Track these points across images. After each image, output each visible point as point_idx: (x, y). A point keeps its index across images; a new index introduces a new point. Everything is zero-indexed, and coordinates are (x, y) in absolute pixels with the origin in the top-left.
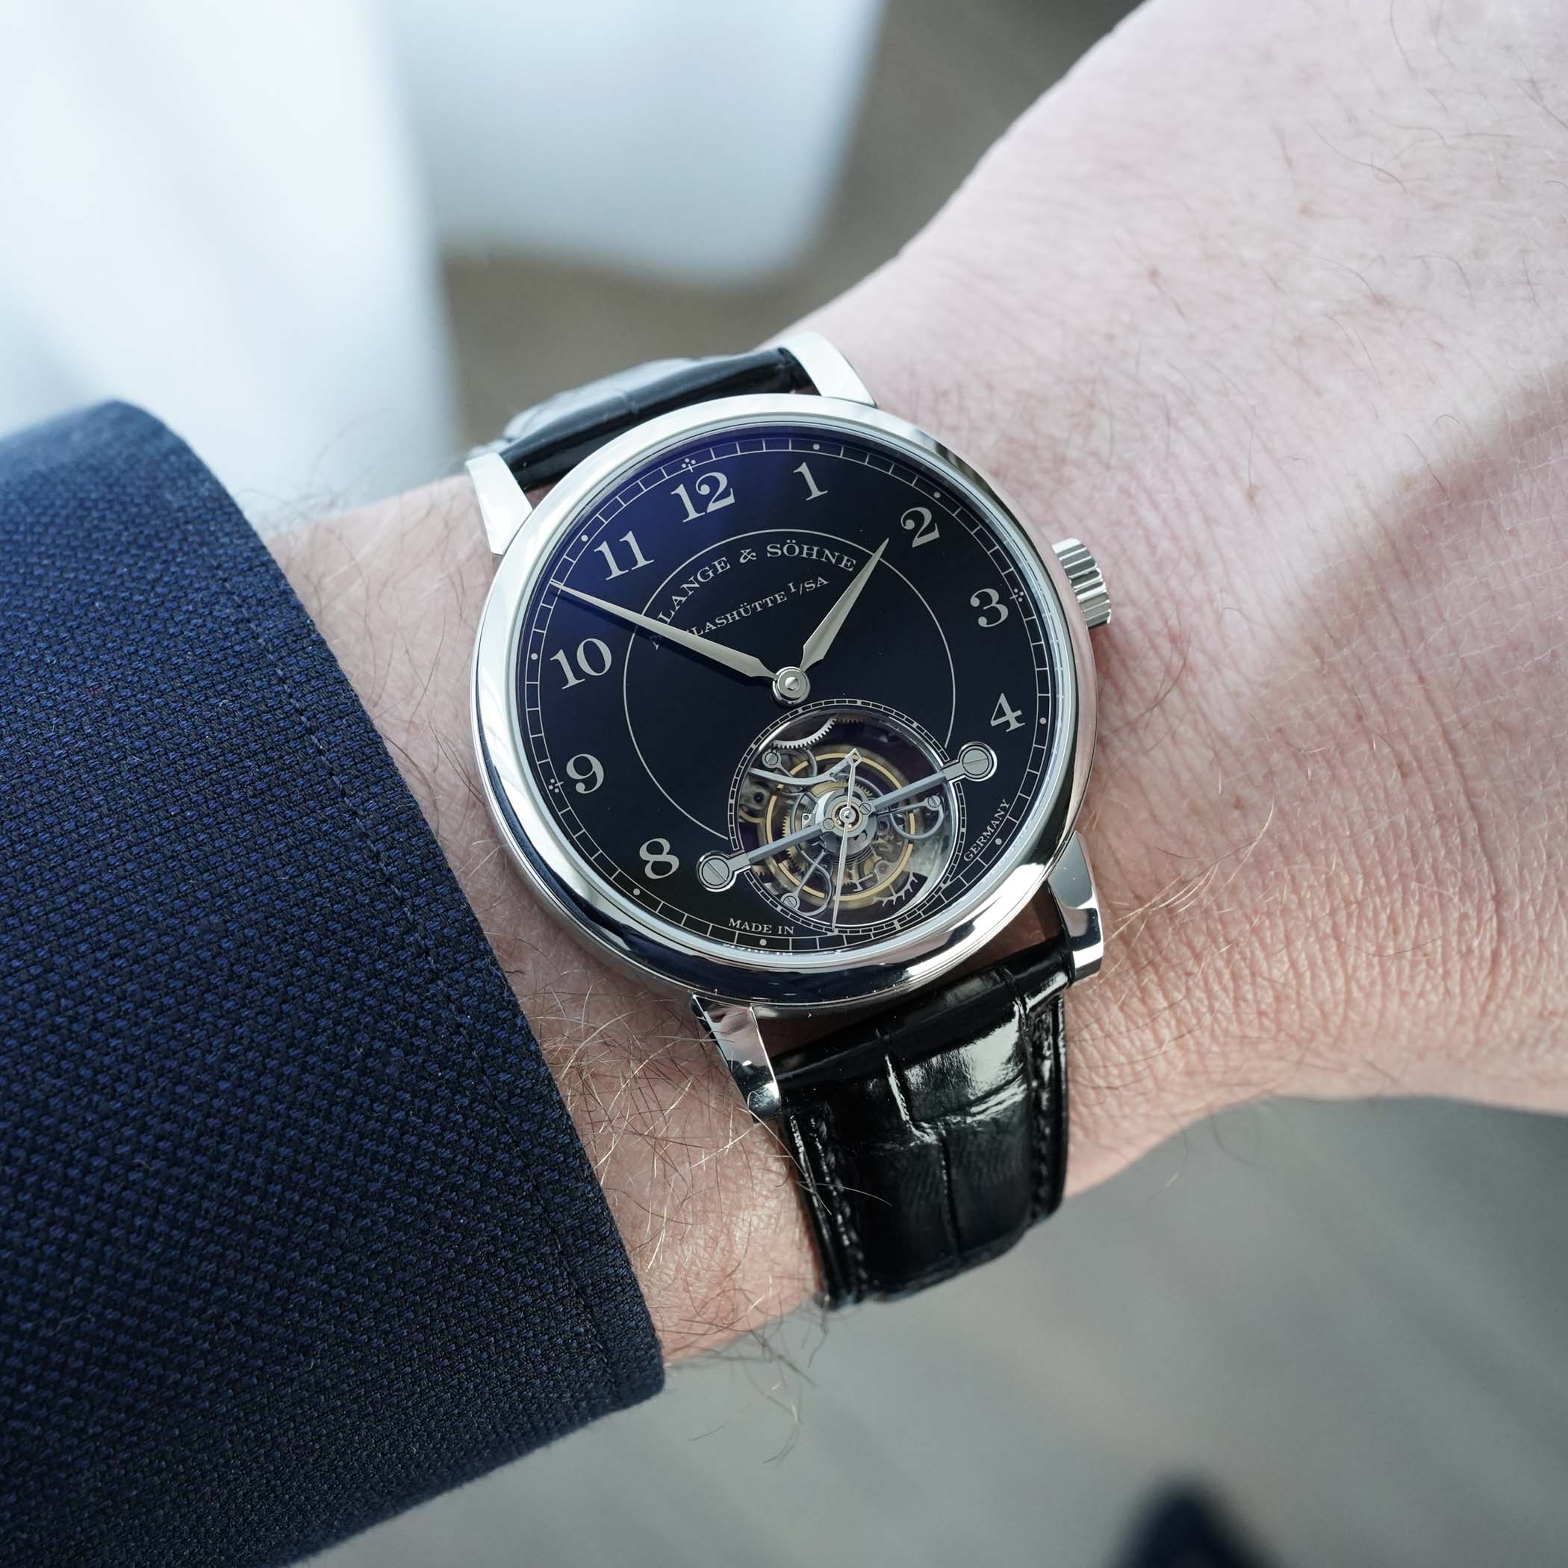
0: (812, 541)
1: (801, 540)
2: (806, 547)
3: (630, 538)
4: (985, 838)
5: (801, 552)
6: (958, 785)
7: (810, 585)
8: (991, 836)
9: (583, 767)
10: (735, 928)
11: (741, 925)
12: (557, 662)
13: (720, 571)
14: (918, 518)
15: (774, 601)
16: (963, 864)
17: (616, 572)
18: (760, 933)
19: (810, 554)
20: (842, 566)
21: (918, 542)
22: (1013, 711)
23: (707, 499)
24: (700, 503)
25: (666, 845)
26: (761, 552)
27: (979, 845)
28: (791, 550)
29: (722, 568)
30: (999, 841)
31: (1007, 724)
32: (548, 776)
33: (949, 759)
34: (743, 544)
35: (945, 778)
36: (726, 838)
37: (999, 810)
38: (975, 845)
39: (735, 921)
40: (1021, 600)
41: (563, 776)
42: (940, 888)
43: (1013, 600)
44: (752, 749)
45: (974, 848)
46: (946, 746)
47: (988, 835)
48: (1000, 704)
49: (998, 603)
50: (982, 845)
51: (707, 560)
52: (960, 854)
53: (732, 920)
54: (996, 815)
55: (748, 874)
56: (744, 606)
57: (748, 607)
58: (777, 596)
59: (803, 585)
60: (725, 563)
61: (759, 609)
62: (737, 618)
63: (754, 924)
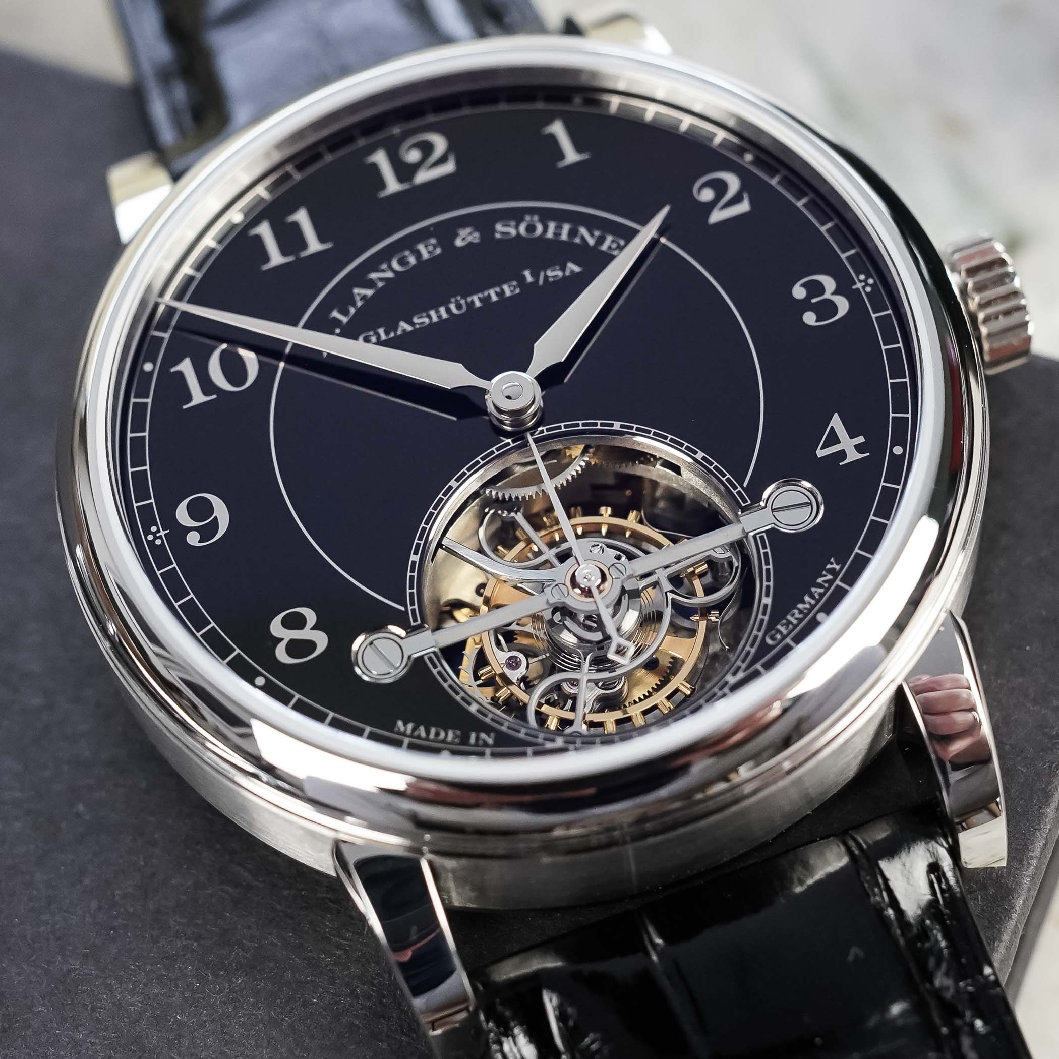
0: (560, 217)
1: (546, 216)
2: (552, 224)
3: (301, 217)
4: (801, 612)
5: (546, 229)
6: (762, 538)
7: (554, 273)
8: (810, 610)
9: (200, 510)
10: (404, 734)
11: (414, 730)
12: (180, 374)
13: (426, 256)
14: (720, 187)
15: (501, 294)
16: (763, 648)
17: (276, 258)
18: (444, 741)
19: (557, 234)
20: (602, 246)
21: (717, 216)
22: (852, 436)
23: (415, 168)
24: (404, 171)
25: (311, 616)
26: (487, 232)
27: (789, 622)
28: (531, 228)
29: (429, 252)
30: (822, 616)
31: (842, 454)
32: (147, 521)
33: (749, 502)
34: (463, 222)
35: (743, 530)
36: (403, 609)
37: (824, 573)
38: (784, 621)
39: (405, 724)
40: (868, 289)
41: (170, 521)
42: (727, 683)
43: (858, 289)
44: (451, 487)
45: (782, 626)
46: (745, 485)
47: (805, 608)
48: (832, 427)
49: (833, 294)
50: (795, 622)
51: (409, 243)
52: (760, 634)
53: (400, 723)
54: (820, 580)
55: (430, 659)
56: (457, 301)
57: (463, 301)
58: (505, 287)
59: (545, 273)
60: (434, 246)
61: (478, 304)
62: (445, 316)
63: (433, 730)
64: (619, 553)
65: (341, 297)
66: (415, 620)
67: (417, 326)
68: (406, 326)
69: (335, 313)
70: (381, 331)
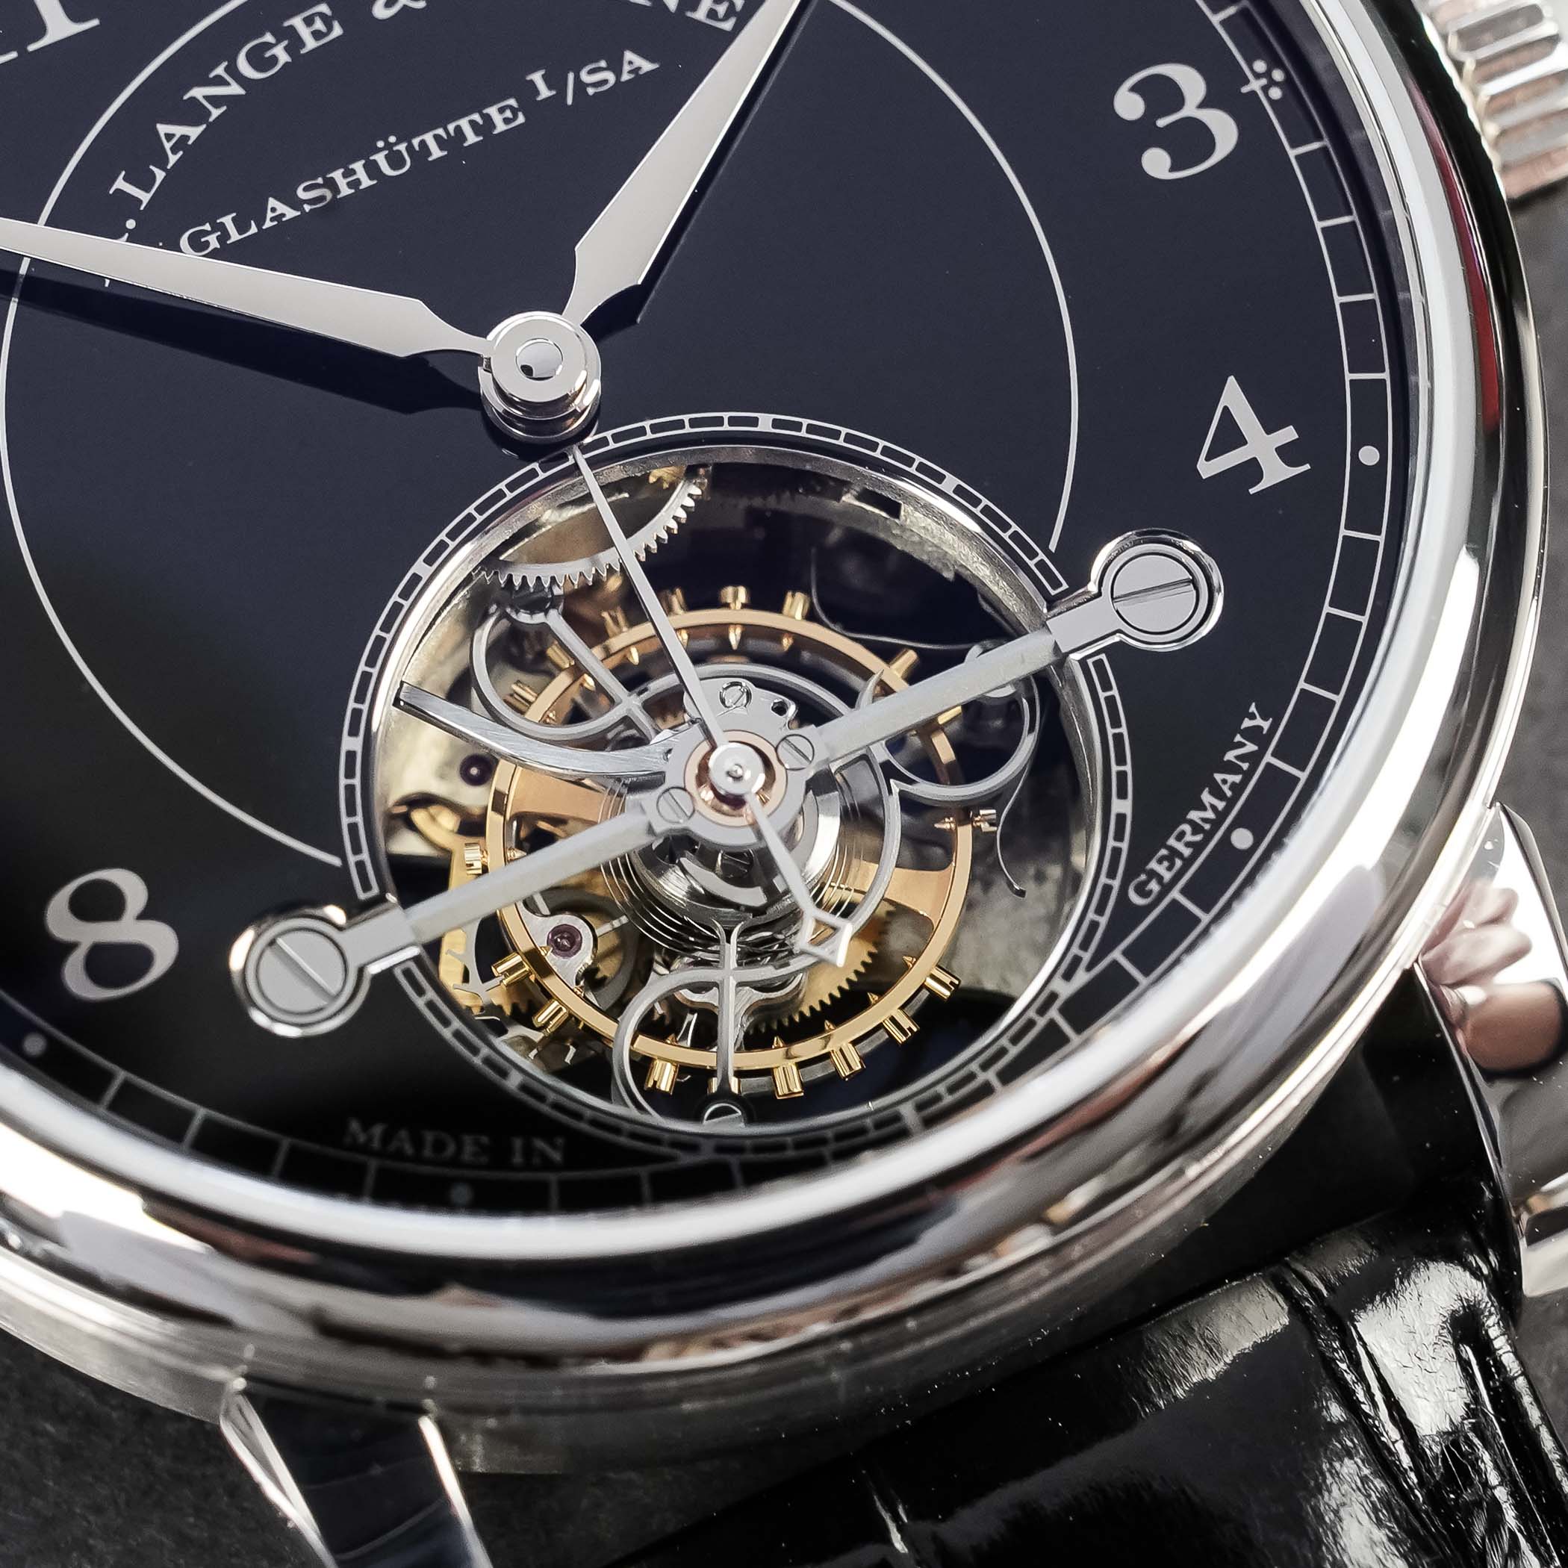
4: (1196, 829)
6: (1099, 665)
7: (597, 77)
8: (1216, 824)
10: (365, 1149)
11: (386, 1138)
13: (311, 44)
15: (485, 128)
16: (1125, 916)
18: (455, 1162)
20: (698, 16)
22: (1270, 428)
25: (134, 888)
27: (1174, 853)
29: (317, 35)
30: (1242, 839)
31: (1252, 470)
33: (1065, 586)
35: (1056, 648)
36: (335, 861)
37: (1238, 738)
38: (1164, 852)
39: (366, 1126)
40: (1276, 93)
42: (1054, 995)
43: (1253, 93)
44: (416, 578)
45: (1160, 861)
46: (1053, 546)
47: (1205, 820)
48: (1226, 409)
49: (1203, 105)
50: (1187, 852)
51: (266, 14)
52: (1116, 884)
53: (355, 1126)
54: (1230, 756)
55: (407, 973)
56: (388, 146)
57: (402, 147)
58: (492, 111)
59: (577, 78)
60: (327, 21)
61: (436, 153)
62: (366, 182)
63: (429, 1137)
64: (779, 698)
65: (130, 145)
66: (366, 887)
67: (307, 208)
68: (282, 208)
69: (120, 184)
70: (227, 220)
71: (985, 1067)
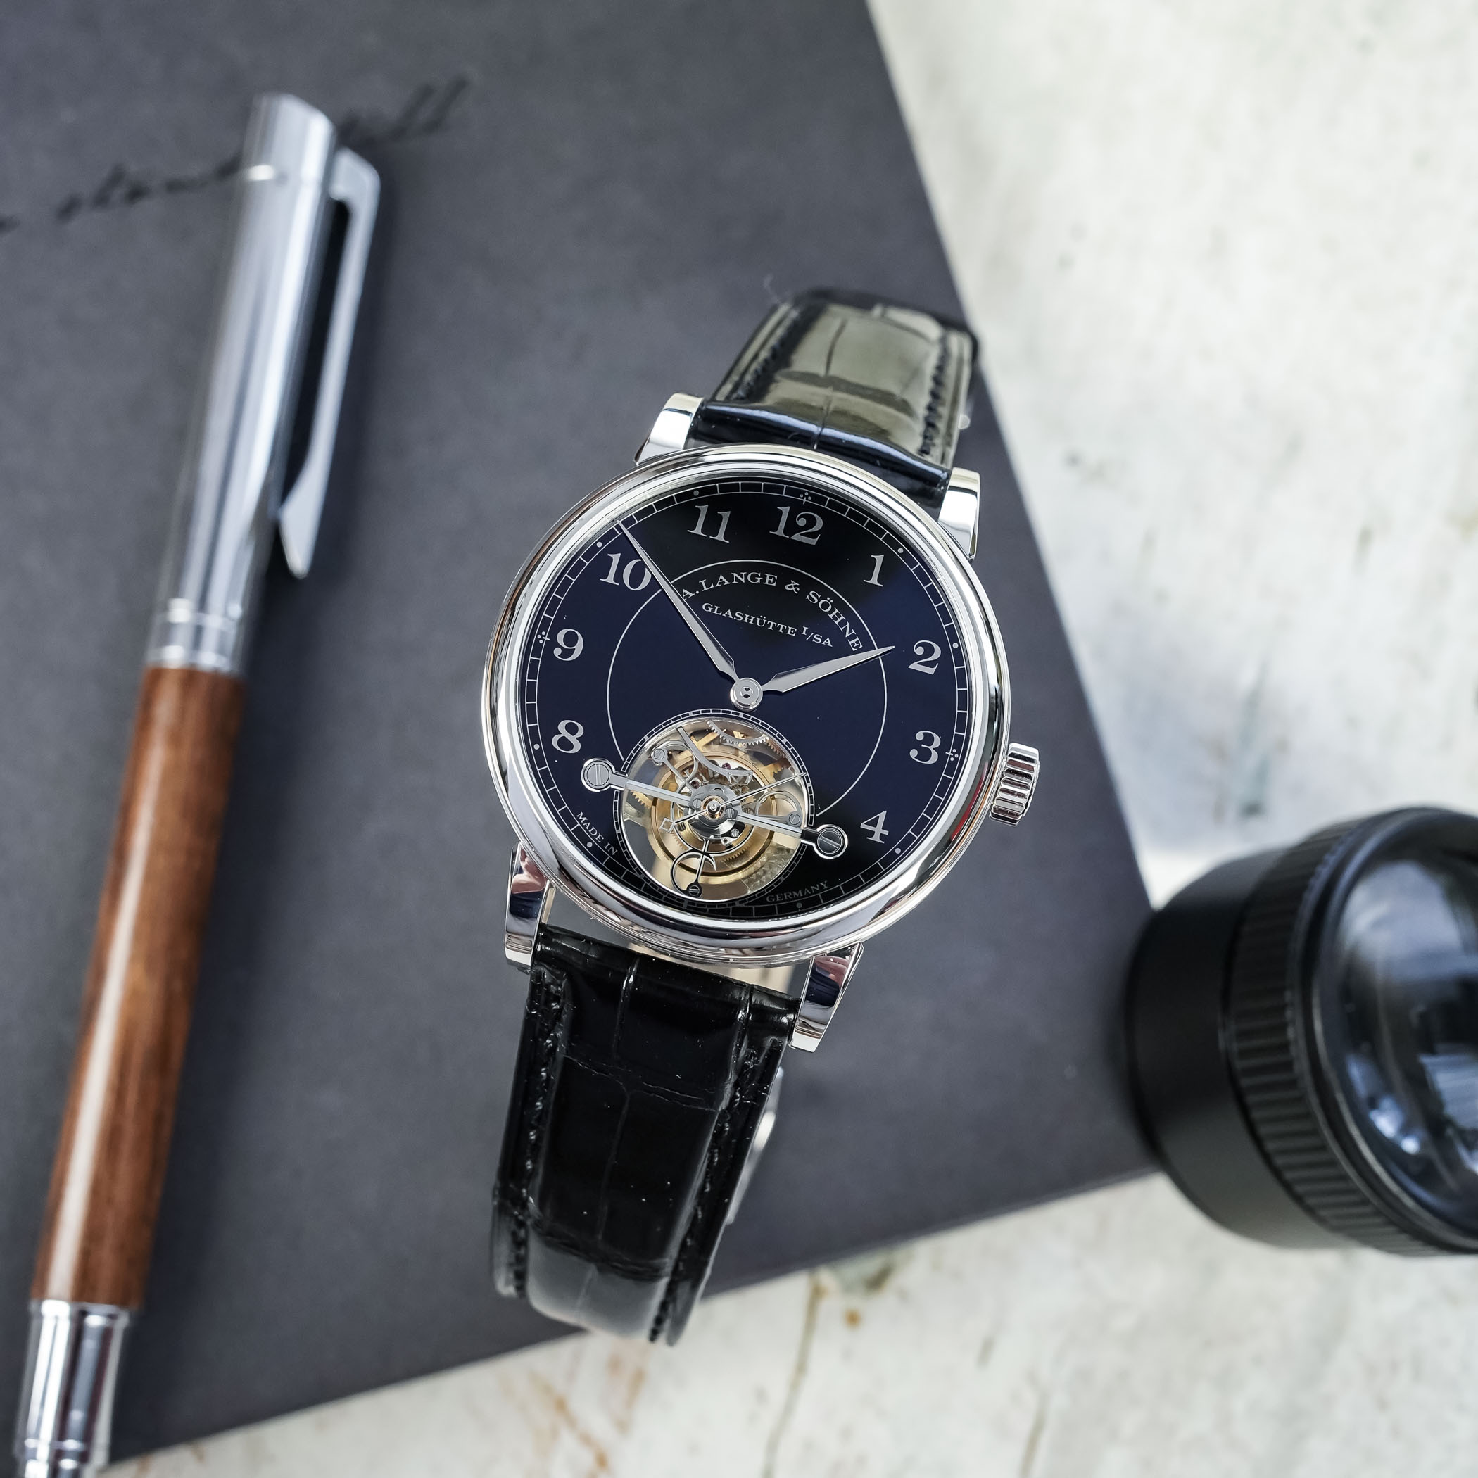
0: (844, 610)
1: (838, 604)
2: (837, 611)
4: (792, 896)
5: (832, 611)
7: (817, 638)
8: (797, 898)
9: (571, 640)
10: (579, 821)
11: (585, 822)
12: (611, 559)
13: (767, 583)
14: (929, 651)
15: (785, 630)
16: (762, 901)
17: (698, 530)
18: (593, 837)
19: (835, 618)
20: (850, 643)
21: (915, 666)
22: (884, 828)
23: (798, 529)
24: (792, 528)
25: (580, 732)
26: (804, 592)
27: (783, 897)
28: (825, 605)
29: (770, 582)
30: (799, 905)
31: (872, 833)
32: (544, 628)
33: (812, 825)
34: (797, 577)
36: (623, 759)
37: (817, 885)
38: (782, 895)
39: (583, 816)
40: (952, 759)
41: (553, 636)
42: (734, 904)
43: (947, 756)
45: (779, 896)
46: (818, 815)
47: (795, 896)
48: (879, 817)
49: (935, 749)
50: (786, 898)
51: (764, 569)
52: (766, 893)
53: (582, 814)
54: (812, 887)
55: (617, 793)
56: (763, 618)
57: (765, 621)
58: (790, 628)
59: (813, 635)
60: (774, 580)
61: (771, 628)
62: (751, 622)
63: (593, 828)
65: (711, 575)
66: (624, 769)
67: (735, 618)
68: (730, 614)
69: (703, 582)
70: (717, 607)
71: (708, 906)
